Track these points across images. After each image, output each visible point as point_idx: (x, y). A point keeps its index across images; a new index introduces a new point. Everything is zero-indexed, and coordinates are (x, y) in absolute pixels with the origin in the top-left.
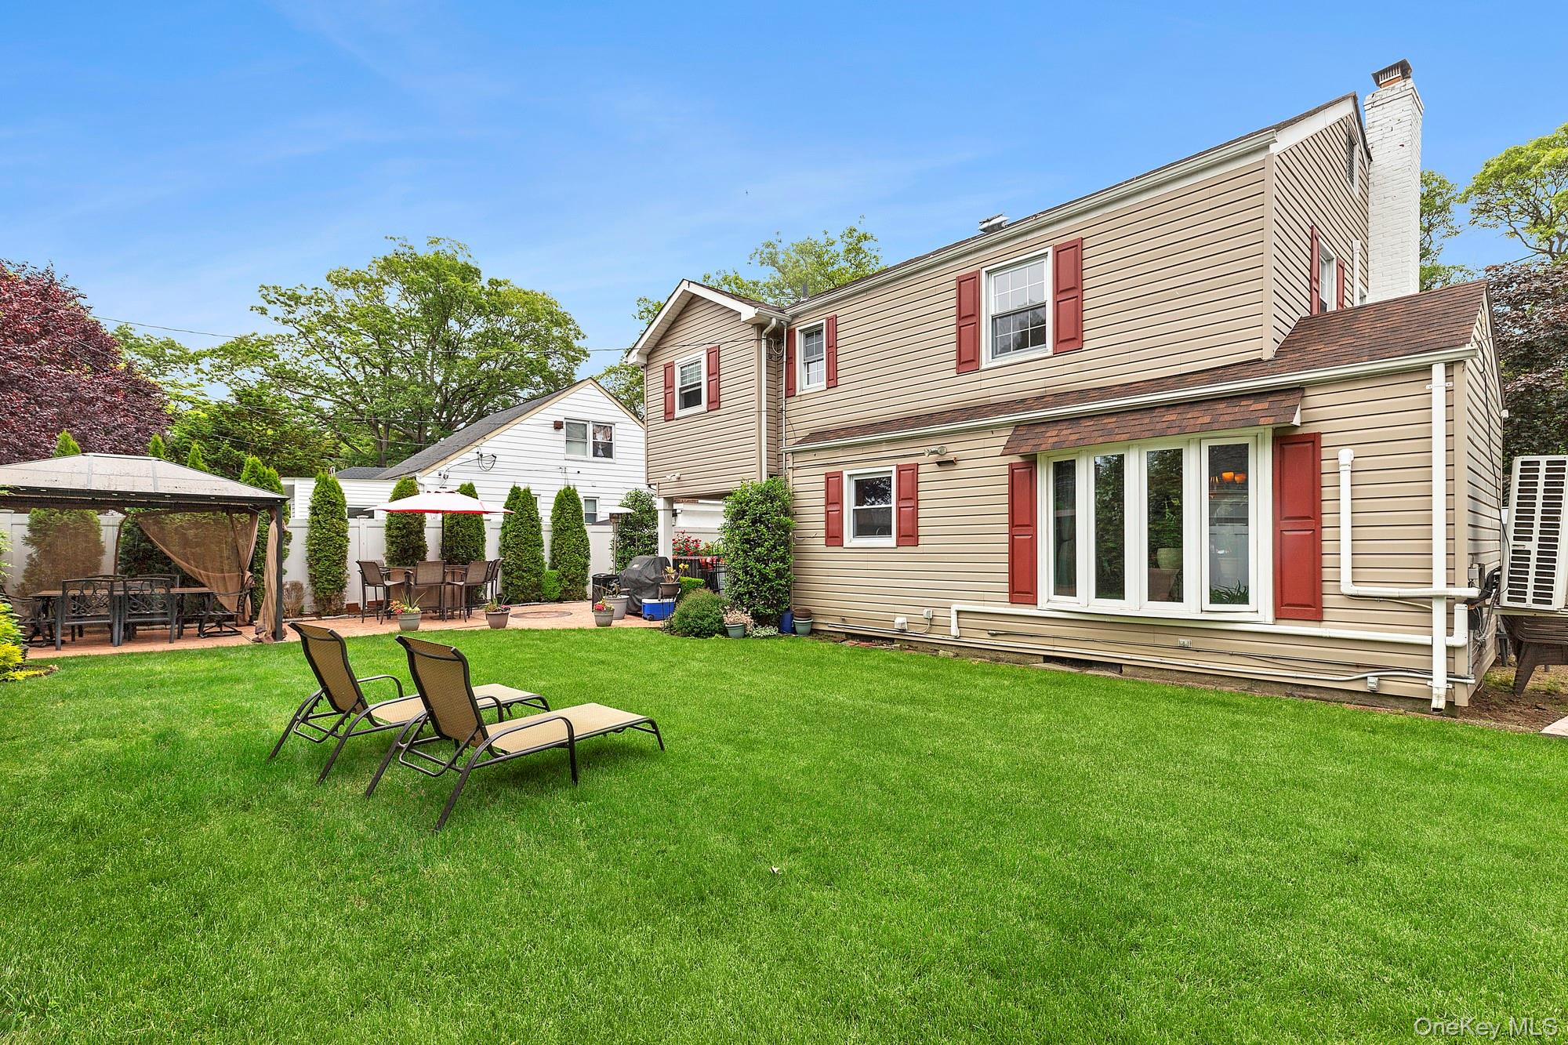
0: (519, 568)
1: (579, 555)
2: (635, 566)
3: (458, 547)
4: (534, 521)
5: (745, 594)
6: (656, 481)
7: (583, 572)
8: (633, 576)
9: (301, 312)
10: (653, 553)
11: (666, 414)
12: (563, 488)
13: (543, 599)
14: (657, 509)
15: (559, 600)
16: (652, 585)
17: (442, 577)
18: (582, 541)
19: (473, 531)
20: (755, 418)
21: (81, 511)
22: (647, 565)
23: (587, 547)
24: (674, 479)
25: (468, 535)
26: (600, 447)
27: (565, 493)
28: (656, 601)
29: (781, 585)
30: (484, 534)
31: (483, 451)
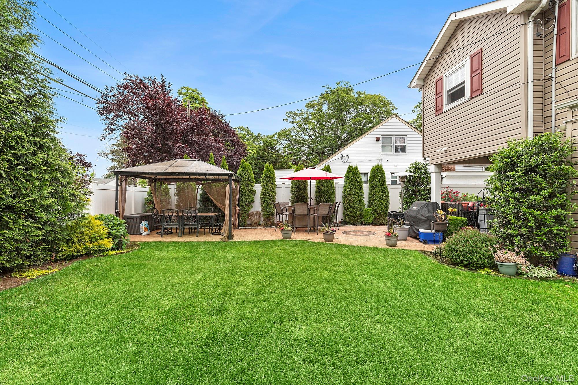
0: (351, 207)
1: (383, 200)
2: (414, 208)
3: (321, 196)
4: (359, 184)
5: (517, 236)
6: (430, 155)
7: (385, 209)
8: (414, 214)
9: (298, 119)
10: (427, 199)
11: (437, 111)
12: (375, 166)
13: (364, 223)
14: (430, 172)
15: (372, 224)
16: (427, 221)
17: (307, 211)
18: (385, 193)
19: (329, 188)
20: (522, 90)
21: (189, 183)
22: (422, 207)
23: (387, 196)
24: (443, 151)
25: (326, 190)
26: (399, 147)
27: (376, 168)
28: (429, 231)
29: (560, 230)
30: (334, 190)
31: (344, 154)
